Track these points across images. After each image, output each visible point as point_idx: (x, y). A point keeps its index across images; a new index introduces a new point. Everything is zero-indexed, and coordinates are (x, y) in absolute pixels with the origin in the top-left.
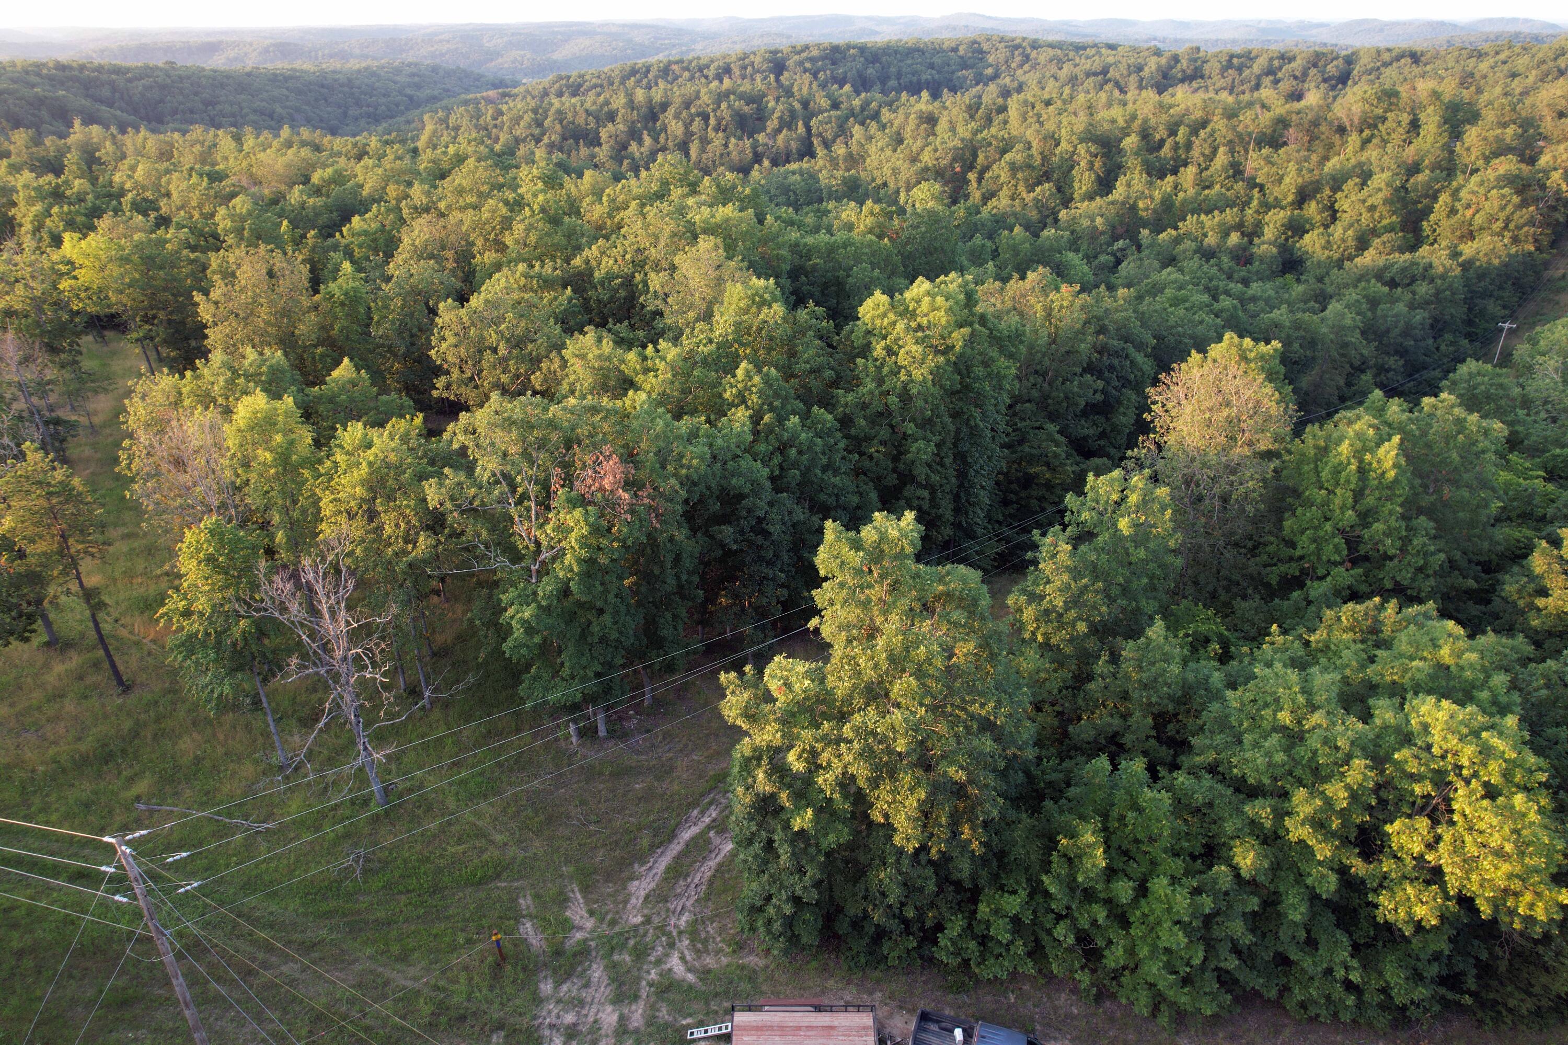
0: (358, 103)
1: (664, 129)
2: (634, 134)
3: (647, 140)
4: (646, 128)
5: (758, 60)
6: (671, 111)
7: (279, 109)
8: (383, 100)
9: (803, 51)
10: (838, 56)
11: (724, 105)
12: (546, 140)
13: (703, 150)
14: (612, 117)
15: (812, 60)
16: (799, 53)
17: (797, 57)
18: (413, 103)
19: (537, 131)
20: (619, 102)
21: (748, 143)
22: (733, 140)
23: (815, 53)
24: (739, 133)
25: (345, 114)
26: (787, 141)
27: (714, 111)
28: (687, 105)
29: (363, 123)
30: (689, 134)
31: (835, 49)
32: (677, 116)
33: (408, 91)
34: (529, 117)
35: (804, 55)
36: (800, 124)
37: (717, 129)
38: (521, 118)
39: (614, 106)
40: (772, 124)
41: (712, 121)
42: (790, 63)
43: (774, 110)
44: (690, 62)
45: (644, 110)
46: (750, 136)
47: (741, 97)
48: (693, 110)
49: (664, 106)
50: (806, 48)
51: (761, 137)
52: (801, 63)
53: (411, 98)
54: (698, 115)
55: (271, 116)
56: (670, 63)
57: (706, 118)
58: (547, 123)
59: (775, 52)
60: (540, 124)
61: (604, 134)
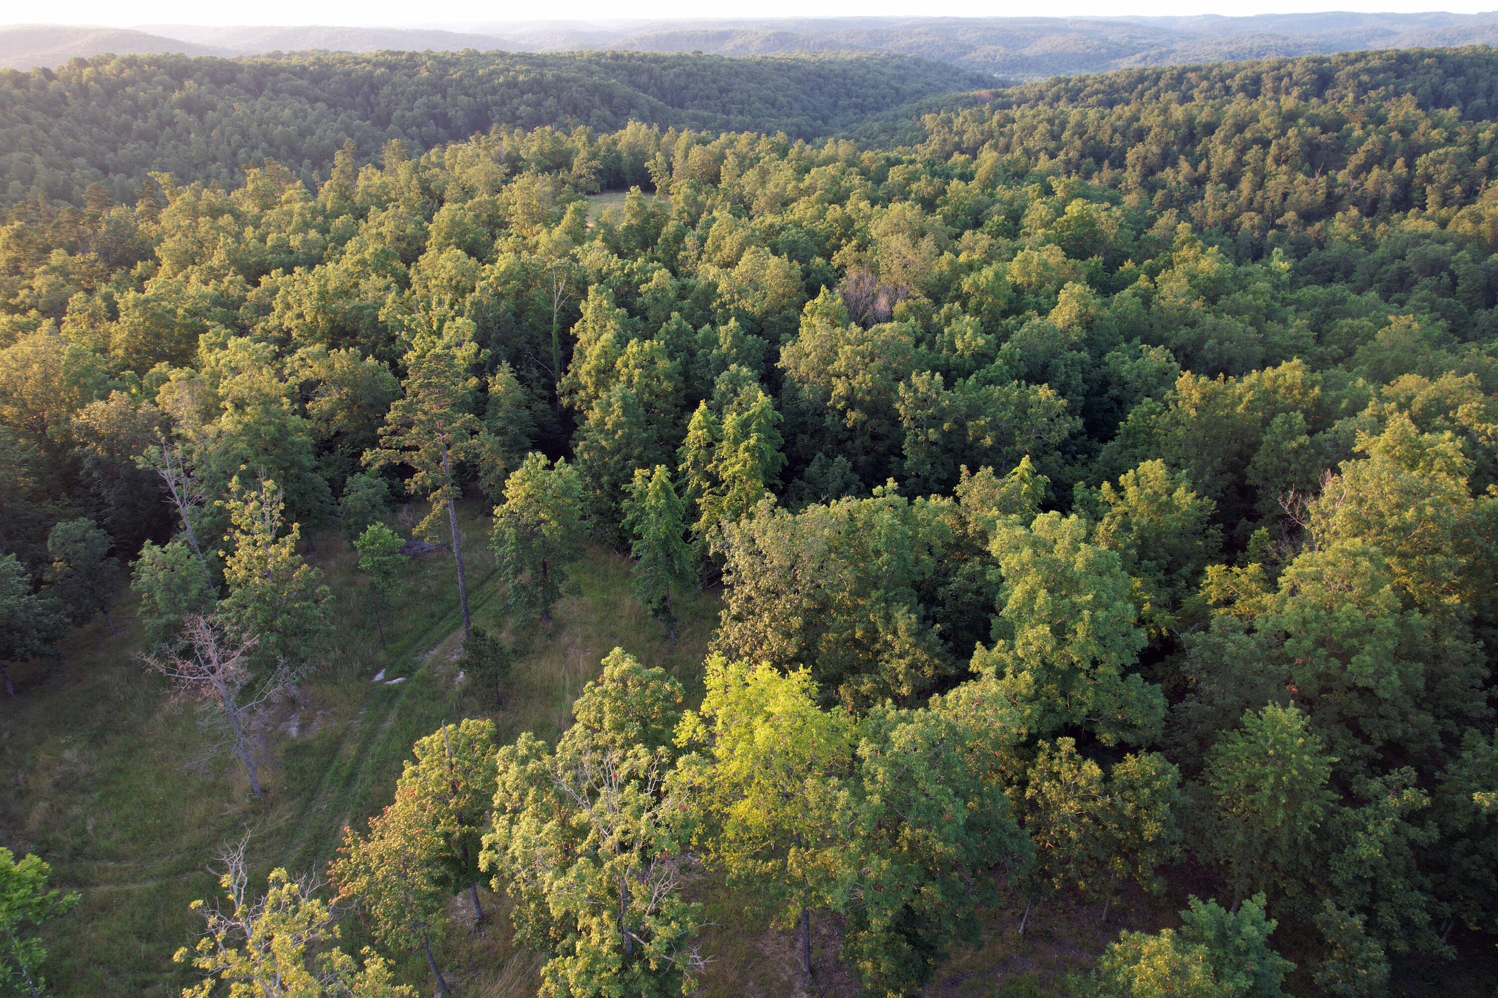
0: (848, 94)
1: (1206, 154)
2: (1167, 159)
3: (1184, 166)
4: (1181, 151)
5: (1298, 70)
6: (1219, 134)
7: (781, 98)
8: (872, 92)
9: (1357, 60)
10: (1406, 67)
11: (1291, 133)
12: (1062, 156)
13: (1260, 185)
14: (1141, 135)
15: (1370, 71)
16: (1352, 62)
17: (1349, 68)
18: (900, 97)
19: (1052, 145)
20: (1151, 119)
21: (1322, 180)
22: (1301, 177)
23: (1375, 63)
24: (1307, 166)
25: (835, 104)
26: (1380, 183)
27: (1277, 137)
28: (1240, 128)
29: (850, 113)
30: (1239, 162)
31: (1404, 58)
32: (1226, 141)
33: (895, 84)
34: (1043, 128)
35: (1361, 65)
36: (1400, 162)
37: (1278, 161)
38: (1035, 128)
39: (1143, 122)
40: (1355, 160)
41: (1273, 149)
42: (1341, 75)
43: (1361, 141)
44: (1210, 70)
45: (1183, 130)
46: (1324, 173)
47: (1313, 121)
48: (1248, 135)
49: (1210, 129)
50: (1363, 56)
51: (1342, 176)
52: (1355, 75)
53: (897, 90)
54: (1255, 141)
55: (773, 105)
56: (1185, 71)
57: (1266, 144)
58: (1066, 135)
59: (1321, 61)
60: (1055, 137)
61: (1131, 156)
